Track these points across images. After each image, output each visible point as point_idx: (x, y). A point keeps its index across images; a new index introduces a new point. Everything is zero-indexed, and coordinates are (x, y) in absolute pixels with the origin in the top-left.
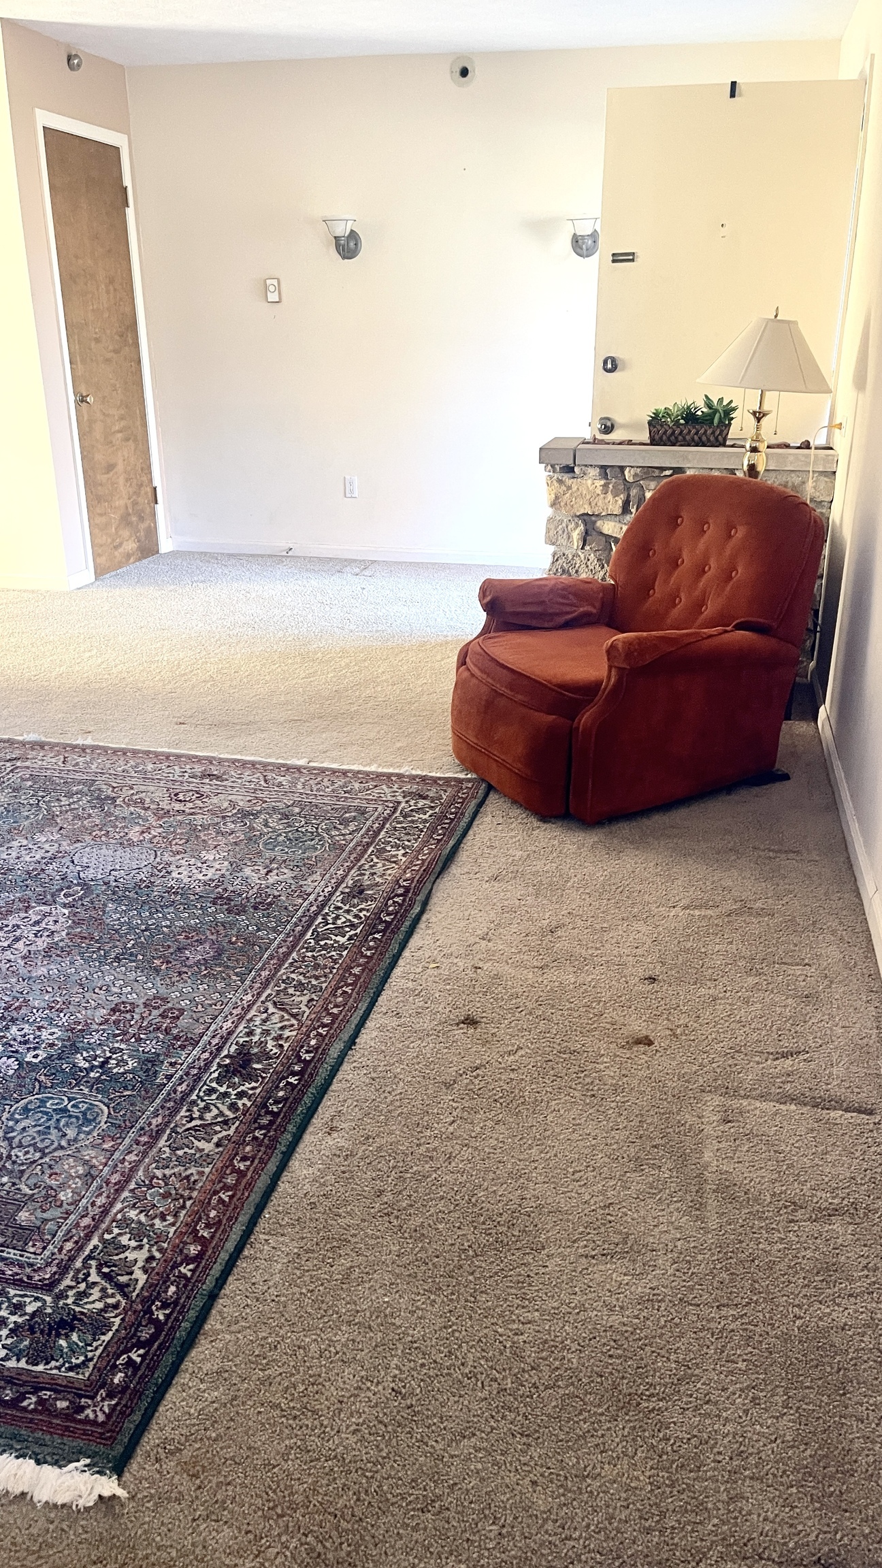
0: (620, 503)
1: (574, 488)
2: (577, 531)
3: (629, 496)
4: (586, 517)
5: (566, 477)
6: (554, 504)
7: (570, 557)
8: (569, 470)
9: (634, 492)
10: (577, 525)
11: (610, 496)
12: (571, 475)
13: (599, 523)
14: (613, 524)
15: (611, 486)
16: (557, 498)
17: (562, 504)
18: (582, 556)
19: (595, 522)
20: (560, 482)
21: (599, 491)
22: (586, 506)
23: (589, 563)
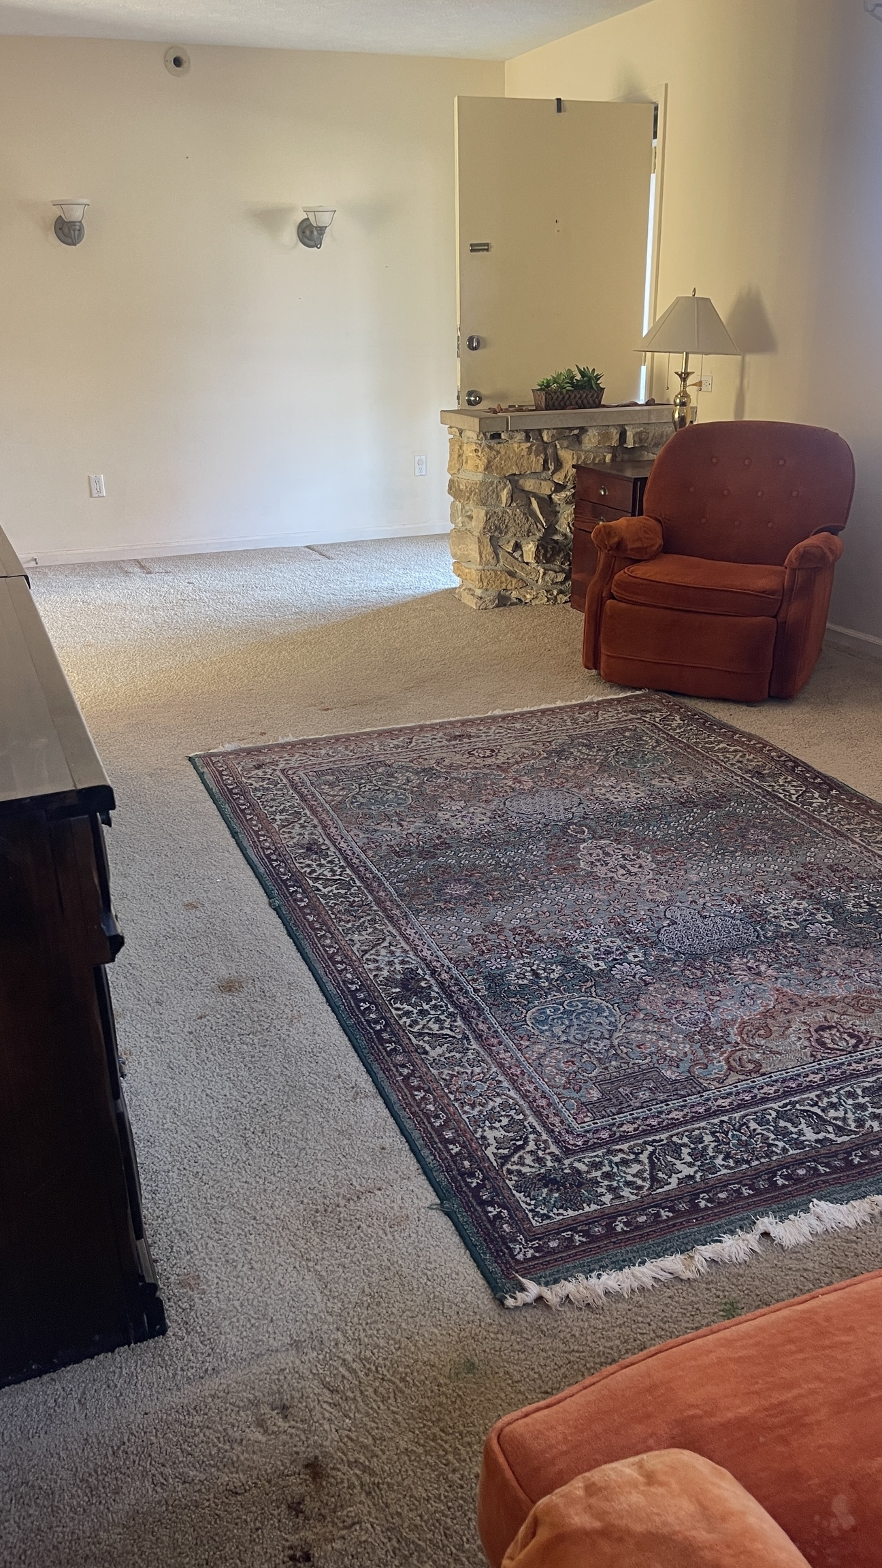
0: (541, 461)
1: (503, 452)
2: (505, 491)
3: (546, 455)
4: (511, 477)
5: (493, 443)
6: (488, 467)
7: (500, 514)
8: (496, 436)
9: (550, 451)
10: (506, 485)
11: (533, 456)
12: (498, 440)
13: (521, 482)
14: (533, 481)
15: (534, 448)
16: (489, 462)
17: (493, 467)
18: (510, 512)
19: (518, 481)
20: (490, 448)
21: (524, 453)
22: (514, 468)
23: (516, 518)
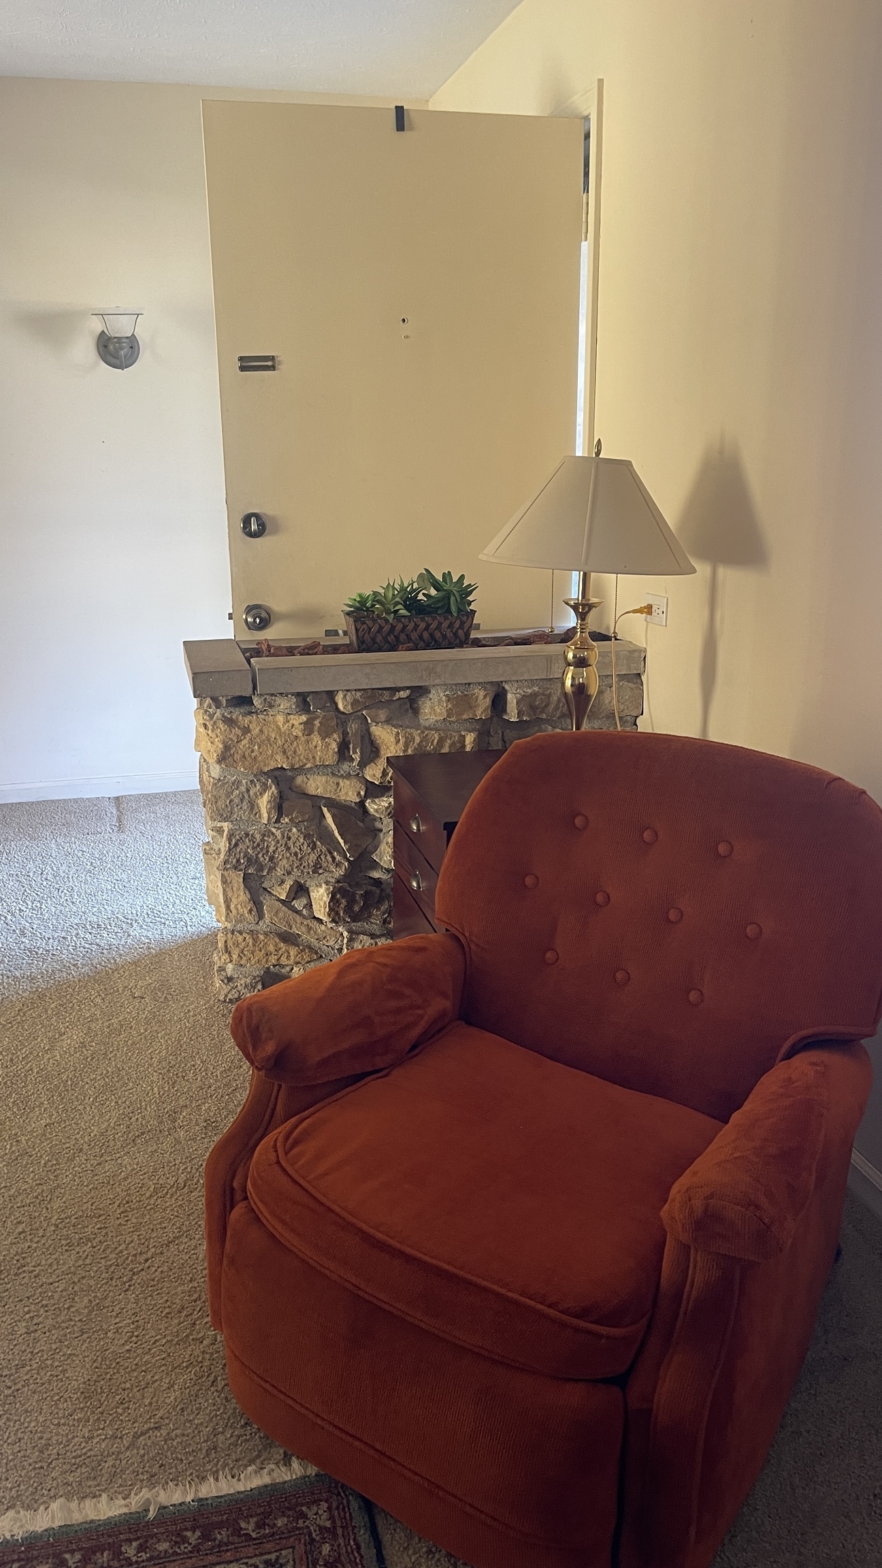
0: (334, 746)
1: (256, 731)
2: (266, 797)
3: (345, 734)
4: (277, 773)
5: (237, 713)
6: (224, 758)
7: (258, 837)
8: (243, 701)
9: (353, 727)
10: (265, 788)
11: (316, 739)
12: (247, 708)
13: (299, 780)
14: (324, 779)
15: (317, 723)
16: (227, 748)
17: (237, 757)
18: (278, 833)
19: (293, 778)
20: (230, 722)
21: (298, 731)
22: (278, 757)
23: (290, 844)
